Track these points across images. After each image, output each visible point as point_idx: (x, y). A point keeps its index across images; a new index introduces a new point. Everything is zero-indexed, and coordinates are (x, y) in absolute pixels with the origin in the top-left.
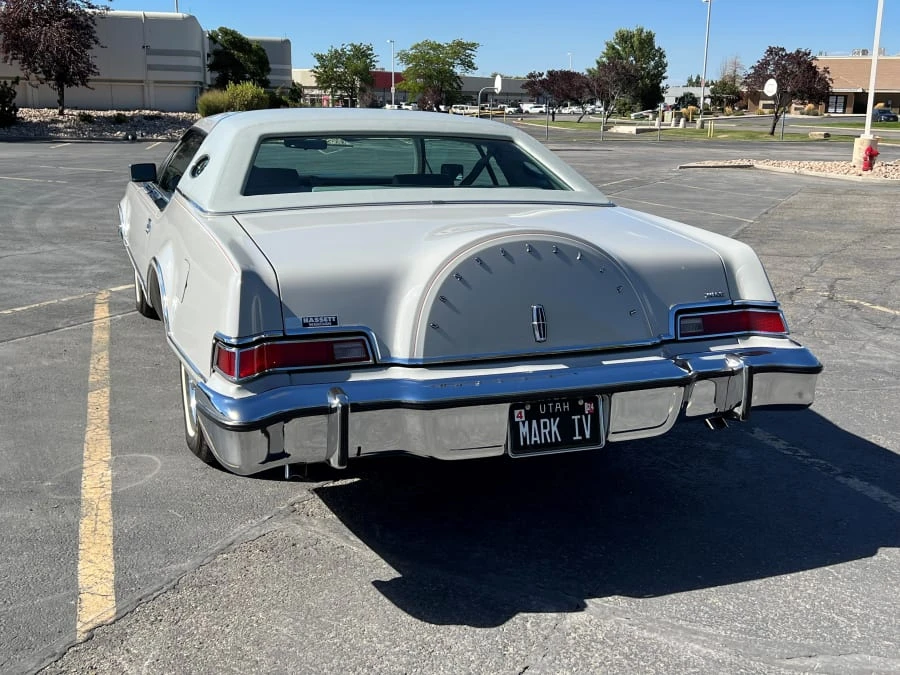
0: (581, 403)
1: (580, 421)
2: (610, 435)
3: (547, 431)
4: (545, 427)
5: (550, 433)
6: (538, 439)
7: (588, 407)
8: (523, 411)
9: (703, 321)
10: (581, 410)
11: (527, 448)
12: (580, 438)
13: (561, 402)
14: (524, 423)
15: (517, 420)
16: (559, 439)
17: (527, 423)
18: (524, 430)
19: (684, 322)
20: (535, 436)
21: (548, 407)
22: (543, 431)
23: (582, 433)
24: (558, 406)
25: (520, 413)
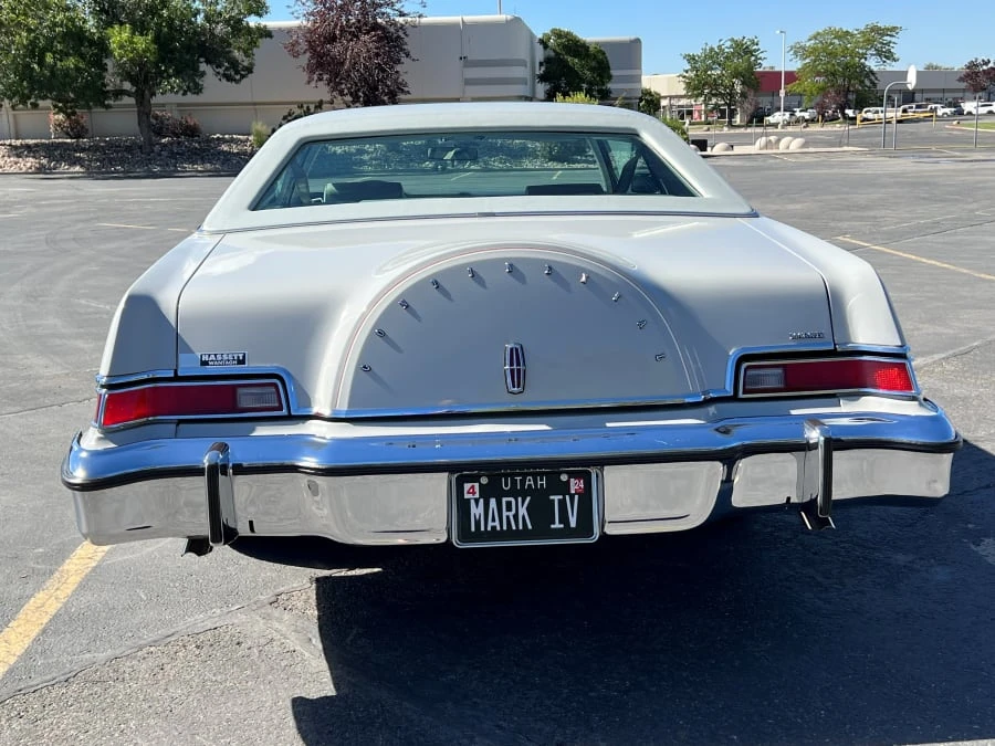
0: (564, 478)
1: (562, 503)
2: (607, 524)
3: (511, 514)
4: (509, 509)
5: (516, 517)
6: (497, 524)
7: (576, 485)
8: (477, 485)
9: (785, 372)
10: (564, 489)
11: (480, 536)
12: (562, 526)
13: (534, 475)
14: (477, 501)
15: (466, 496)
16: (530, 527)
17: (482, 501)
18: (476, 511)
19: (750, 372)
20: (494, 520)
21: (514, 483)
22: (505, 514)
23: (564, 519)
24: (529, 481)
25: (473, 487)
